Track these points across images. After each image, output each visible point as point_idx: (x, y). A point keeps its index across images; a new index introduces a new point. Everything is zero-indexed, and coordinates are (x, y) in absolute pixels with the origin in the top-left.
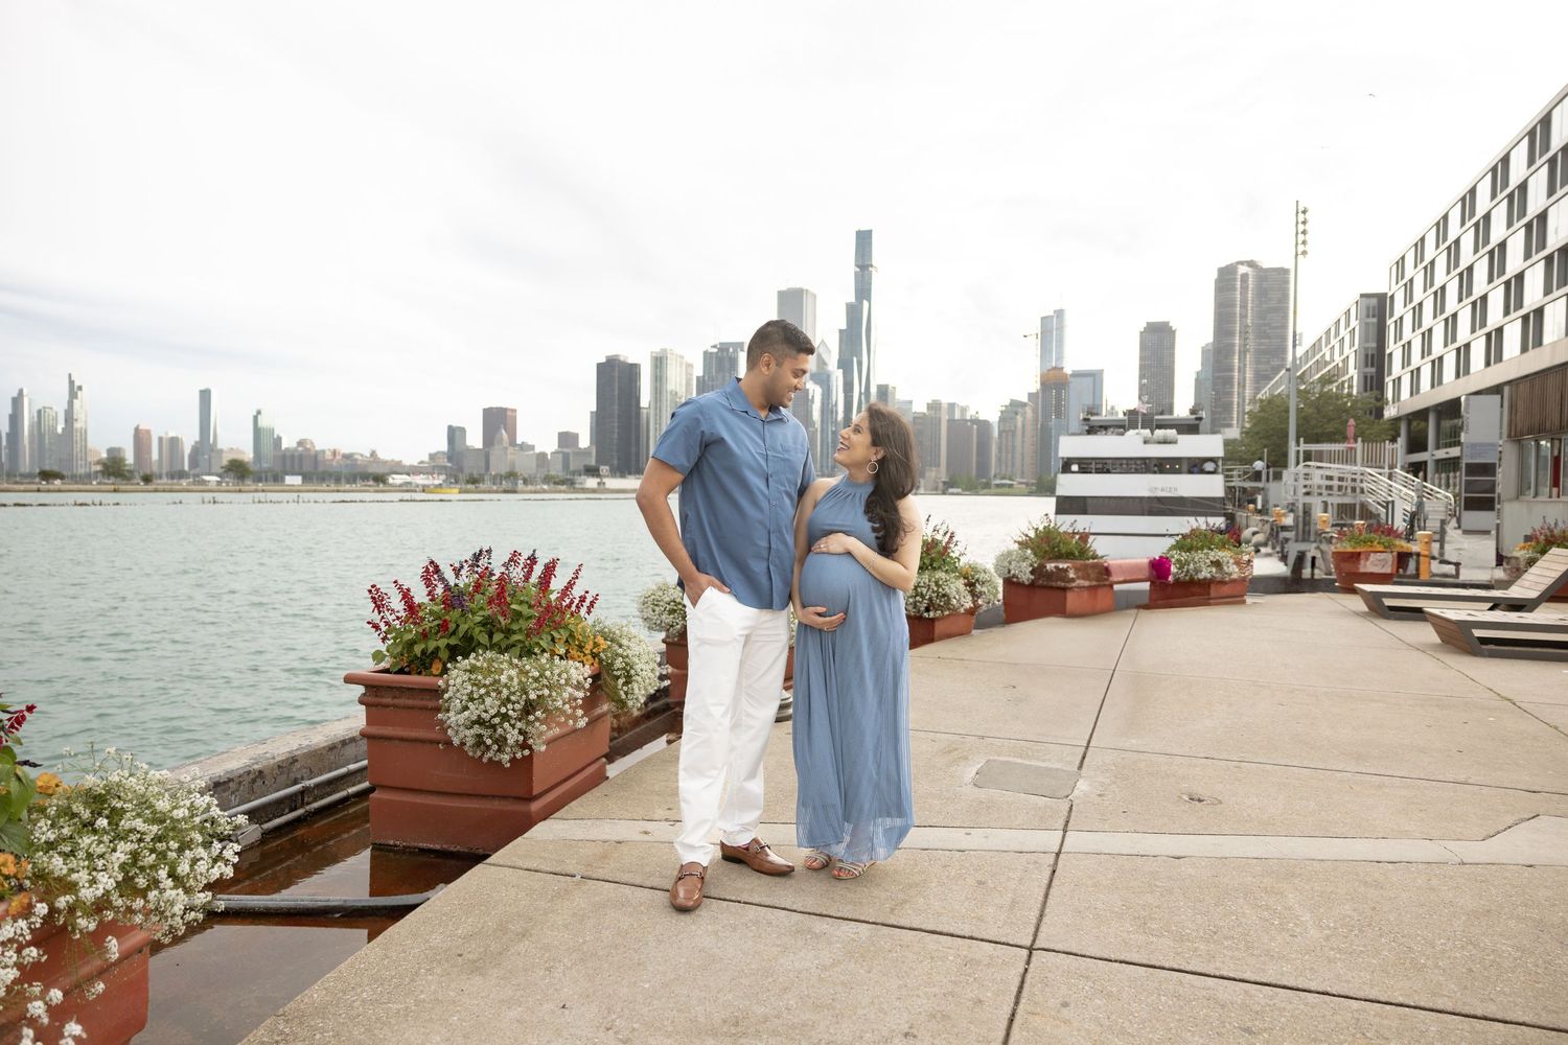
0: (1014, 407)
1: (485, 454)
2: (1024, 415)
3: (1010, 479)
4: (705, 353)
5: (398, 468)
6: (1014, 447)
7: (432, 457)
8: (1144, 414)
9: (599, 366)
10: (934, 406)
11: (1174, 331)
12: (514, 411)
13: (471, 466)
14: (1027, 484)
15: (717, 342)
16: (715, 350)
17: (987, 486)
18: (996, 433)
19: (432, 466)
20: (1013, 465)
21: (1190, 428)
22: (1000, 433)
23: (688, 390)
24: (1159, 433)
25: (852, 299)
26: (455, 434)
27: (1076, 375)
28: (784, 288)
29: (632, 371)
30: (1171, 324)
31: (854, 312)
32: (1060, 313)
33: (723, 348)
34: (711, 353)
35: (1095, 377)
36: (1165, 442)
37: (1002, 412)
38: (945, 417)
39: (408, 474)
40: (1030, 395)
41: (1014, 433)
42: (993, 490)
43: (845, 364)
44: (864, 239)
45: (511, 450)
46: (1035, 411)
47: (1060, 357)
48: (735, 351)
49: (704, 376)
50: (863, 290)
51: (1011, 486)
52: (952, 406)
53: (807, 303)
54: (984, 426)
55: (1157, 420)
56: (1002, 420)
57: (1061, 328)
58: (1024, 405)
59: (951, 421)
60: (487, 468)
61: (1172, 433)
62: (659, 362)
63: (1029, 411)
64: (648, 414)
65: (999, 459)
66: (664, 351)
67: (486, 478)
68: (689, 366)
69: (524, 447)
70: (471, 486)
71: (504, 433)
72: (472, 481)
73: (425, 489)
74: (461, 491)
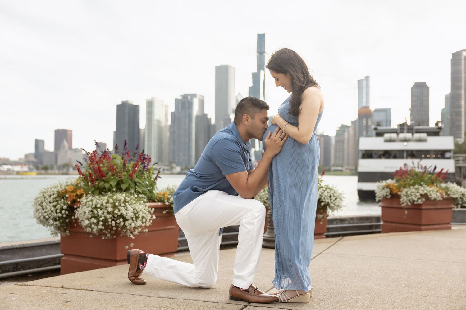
0: (343, 128)
1: (55, 154)
2: (349, 132)
3: (342, 166)
4: (176, 100)
5: (7, 162)
6: (343, 150)
7: (26, 156)
8: (408, 126)
9: (118, 106)
11: (429, 87)
12: (71, 131)
13: (47, 161)
14: (351, 170)
15: (182, 94)
16: (181, 98)
17: (329, 170)
18: (333, 142)
19: (26, 161)
20: (343, 159)
21: (435, 133)
22: (336, 142)
23: (166, 120)
24: (417, 136)
25: (255, 71)
26: (39, 144)
27: (376, 111)
28: (219, 65)
29: (135, 110)
30: (427, 84)
32: (367, 78)
33: (185, 96)
34: (179, 100)
35: (387, 112)
36: (420, 140)
37: (337, 131)
39: (11, 165)
40: (353, 122)
41: (343, 142)
42: (332, 173)
44: (261, 38)
45: (69, 152)
46: (354, 130)
47: (367, 101)
48: (192, 98)
49: (174, 112)
50: (261, 66)
51: (341, 171)
53: (231, 71)
54: (327, 138)
55: (416, 129)
56: (337, 135)
57: (368, 87)
58: (348, 127)
60: (56, 161)
61: (424, 135)
62: (150, 104)
63: (351, 131)
64: (144, 132)
65: (335, 156)
66: (153, 98)
67: (55, 167)
68: (167, 106)
69: (76, 150)
70: (43, 172)
71: (66, 143)
72: (46, 168)
73: (18, 173)
74: (38, 174)
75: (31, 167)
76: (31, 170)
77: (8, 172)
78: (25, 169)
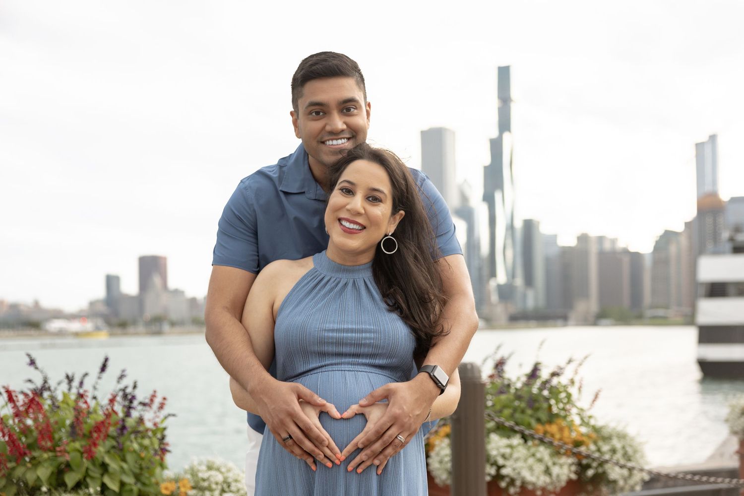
0: (669, 238)
1: (140, 300)
2: (678, 245)
3: (666, 309)
5: (58, 315)
7: (92, 304)
10: (583, 239)
12: (165, 258)
13: (125, 312)
18: (649, 265)
19: (89, 313)
20: (668, 294)
22: (653, 264)
26: (112, 282)
27: (734, 201)
31: (496, 146)
32: (713, 138)
37: (656, 242)
38: (594, 249)
39: (66, 320)
40: (687, 224)
41: (667, 263)
42: (647, 321)
43: (489, 199)
44: (504, 74)
45: (162, 295)
46: (690, 240)
50: (504, 124)
51: (665, 316)
52: (601, 239)
54: (636, 258)
56: (656, 249)
58: (677, 234)
59: (602, 254)
60: (141, 312)
63: (683, 240)
65: (653, 289)
67: (140, 321)
69: (177, 292)
70: (118, 331)
71: (157, 280)
72: (123, 325)
73: (77, 334)
74: (112, 335)
75: (100, 322)
76: (97, 329)
77: (61, 333)
78: (89, 326)
